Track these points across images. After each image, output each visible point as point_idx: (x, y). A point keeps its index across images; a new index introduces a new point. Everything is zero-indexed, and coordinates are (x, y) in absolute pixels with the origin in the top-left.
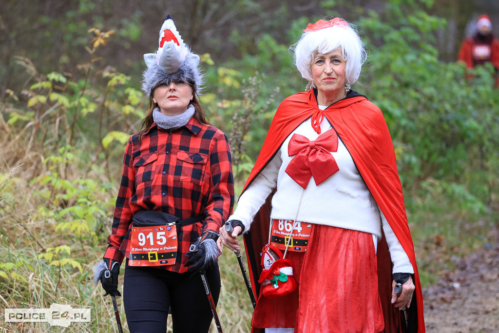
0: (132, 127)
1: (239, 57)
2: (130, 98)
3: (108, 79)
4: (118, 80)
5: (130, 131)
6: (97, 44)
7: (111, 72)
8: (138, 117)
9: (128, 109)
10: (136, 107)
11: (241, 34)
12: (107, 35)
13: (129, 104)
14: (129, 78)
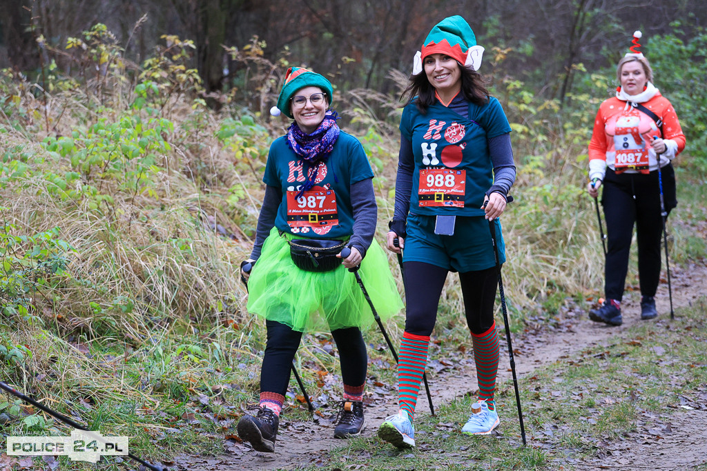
0: (526, 120)
1: (608, 66)
2: (524, 98)
3: (508, 85)
4: (515, 86)
5: (524, 123)
6: (498, 58)
7: (509, 79)
8: (530, 113)
9: (523, 107)
10: (528, 105)
11: (609, 49)
12: (505, 52)
13: (524, 103)
14: (522, 83)
